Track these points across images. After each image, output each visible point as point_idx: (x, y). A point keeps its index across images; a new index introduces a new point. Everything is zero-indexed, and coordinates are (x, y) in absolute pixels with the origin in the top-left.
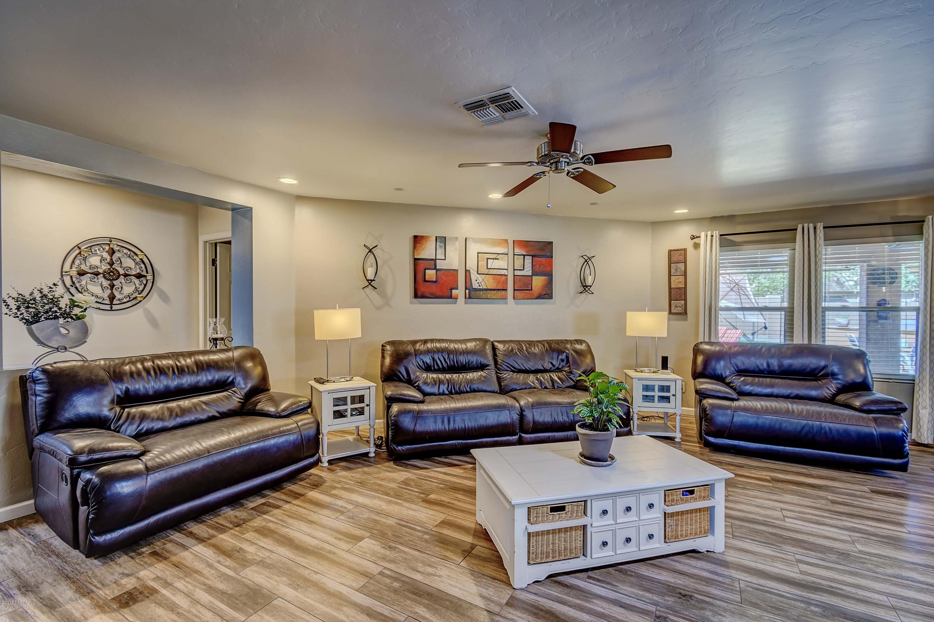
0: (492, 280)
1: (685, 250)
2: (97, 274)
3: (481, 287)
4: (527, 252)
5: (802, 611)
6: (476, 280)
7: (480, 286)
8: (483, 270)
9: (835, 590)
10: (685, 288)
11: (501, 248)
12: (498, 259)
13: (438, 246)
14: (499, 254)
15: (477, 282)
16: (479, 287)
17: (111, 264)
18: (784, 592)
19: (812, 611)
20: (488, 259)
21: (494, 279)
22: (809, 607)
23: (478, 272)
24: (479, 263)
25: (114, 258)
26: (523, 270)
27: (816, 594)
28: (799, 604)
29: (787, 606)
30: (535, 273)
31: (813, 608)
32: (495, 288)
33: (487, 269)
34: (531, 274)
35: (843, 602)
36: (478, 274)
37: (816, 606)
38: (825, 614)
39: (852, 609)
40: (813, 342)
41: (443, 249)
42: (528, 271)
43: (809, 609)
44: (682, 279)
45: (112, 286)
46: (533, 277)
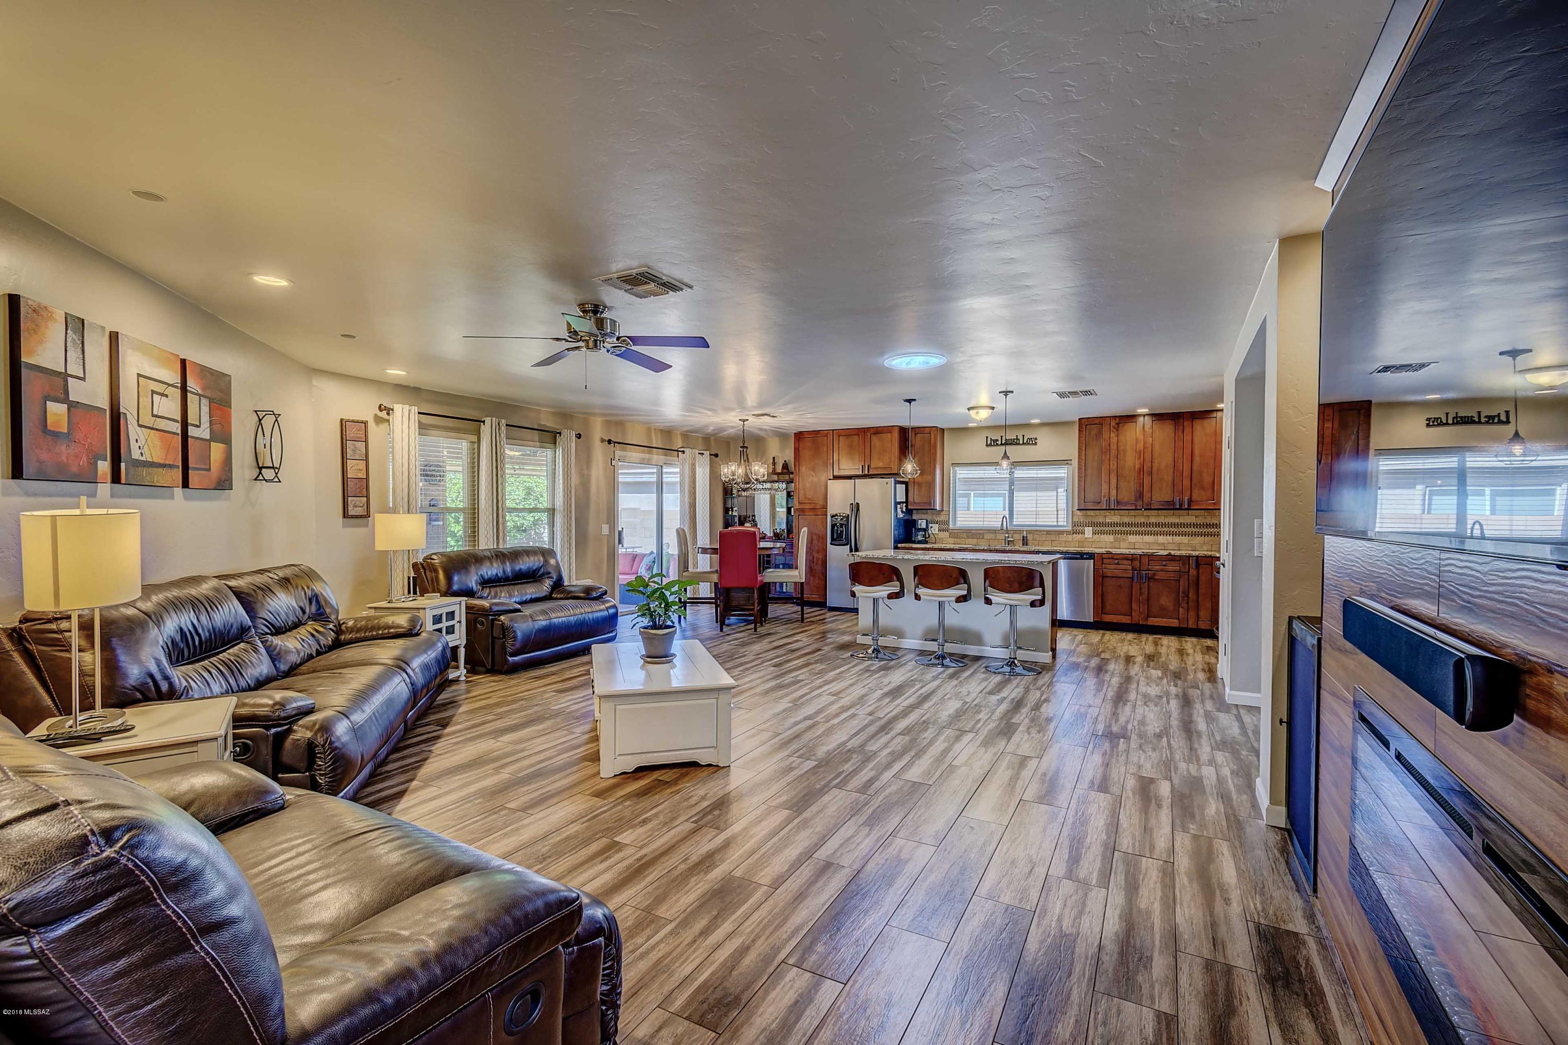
0: (158, 443)
1: (365, 423)
3: (143, 459)
4: (204, 389)
6: (137, 441)
7: (142, 454)
8: (147, 419)
10: (367, 479)
11: (172, 373)
12: (167, 396)
13: (69, 340)
14: (166, 384)
15: (138, 444)
16: (141, 458)
20: (152, 392)
21: (161, 439)
23: (138, 420)
24: (141, 400)
26: (200, 426)
30: (213, 436)
32: (163, 461)
33: (153, 415)
34: (208, 438)
36: (139, 424)
40: (501, 547)
41: (79, 350)
42: (205, 430)
44: (362, 465)
46: (211, 443)
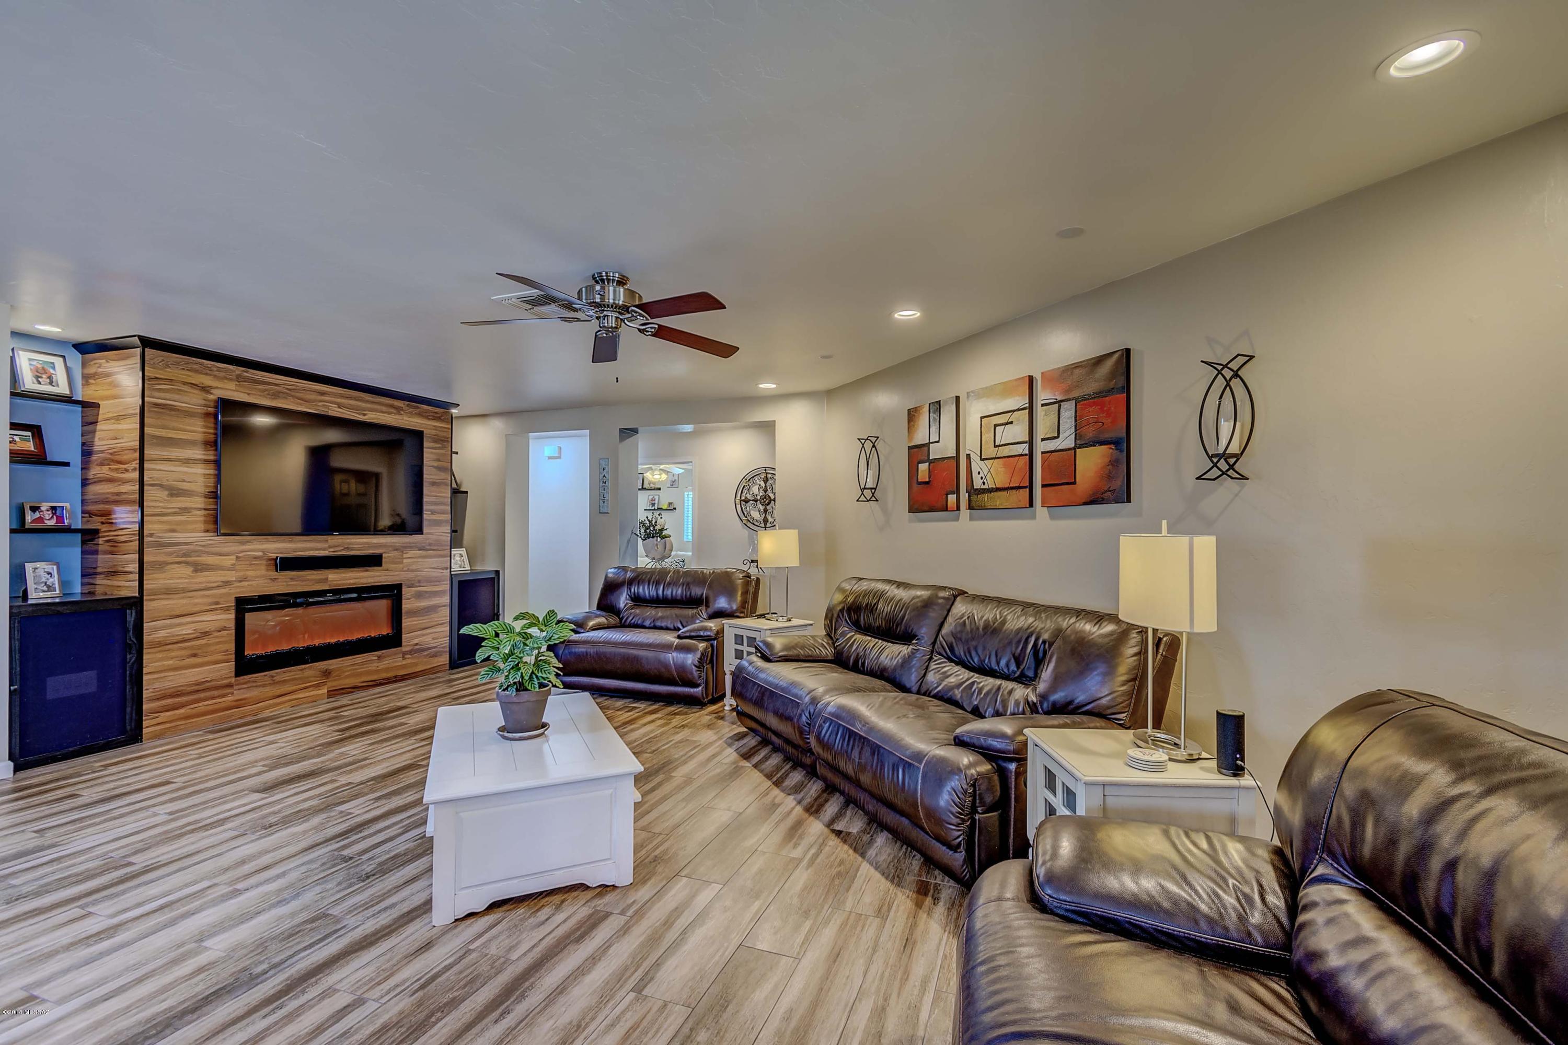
0: (1003, 469)
2: (756, 501)
3: (986, 487)
4: (1068, 392)
5: (269, 955)
6: (979, 473)
7: (984, 483)
8: (990, 451)
9: (271, 1007)
11: (1017, 398)
12: (1011, 423)
13: (931, 420)
14: (1014, 411)
15: (980, 476)
16: (983, 487)
17: (766, 491)
18: (312, 953)
19: (261, 962)
20: (996, 426)
21: (1005, 465)
22: (269, 963)
23: (981, 457)
24: (983, 438)
25: (768, 484)
26: (1058, 437)
27: (282, 982)
28: (282, 957)
29: (288, 945)
30: (1082, 442)
31: (265, 966)
32: (1007, 486)
33: (995, 446)
34: (1073, 446)
35: (246, 1002)
36: (982, 459)
37: (265, 972)
38: (247, 973)
39: (227, 1005)
41: (937, 423)
42: (1067, 441)
43: (267, 961)
45: (766, 511)
46: (1077, 450)
